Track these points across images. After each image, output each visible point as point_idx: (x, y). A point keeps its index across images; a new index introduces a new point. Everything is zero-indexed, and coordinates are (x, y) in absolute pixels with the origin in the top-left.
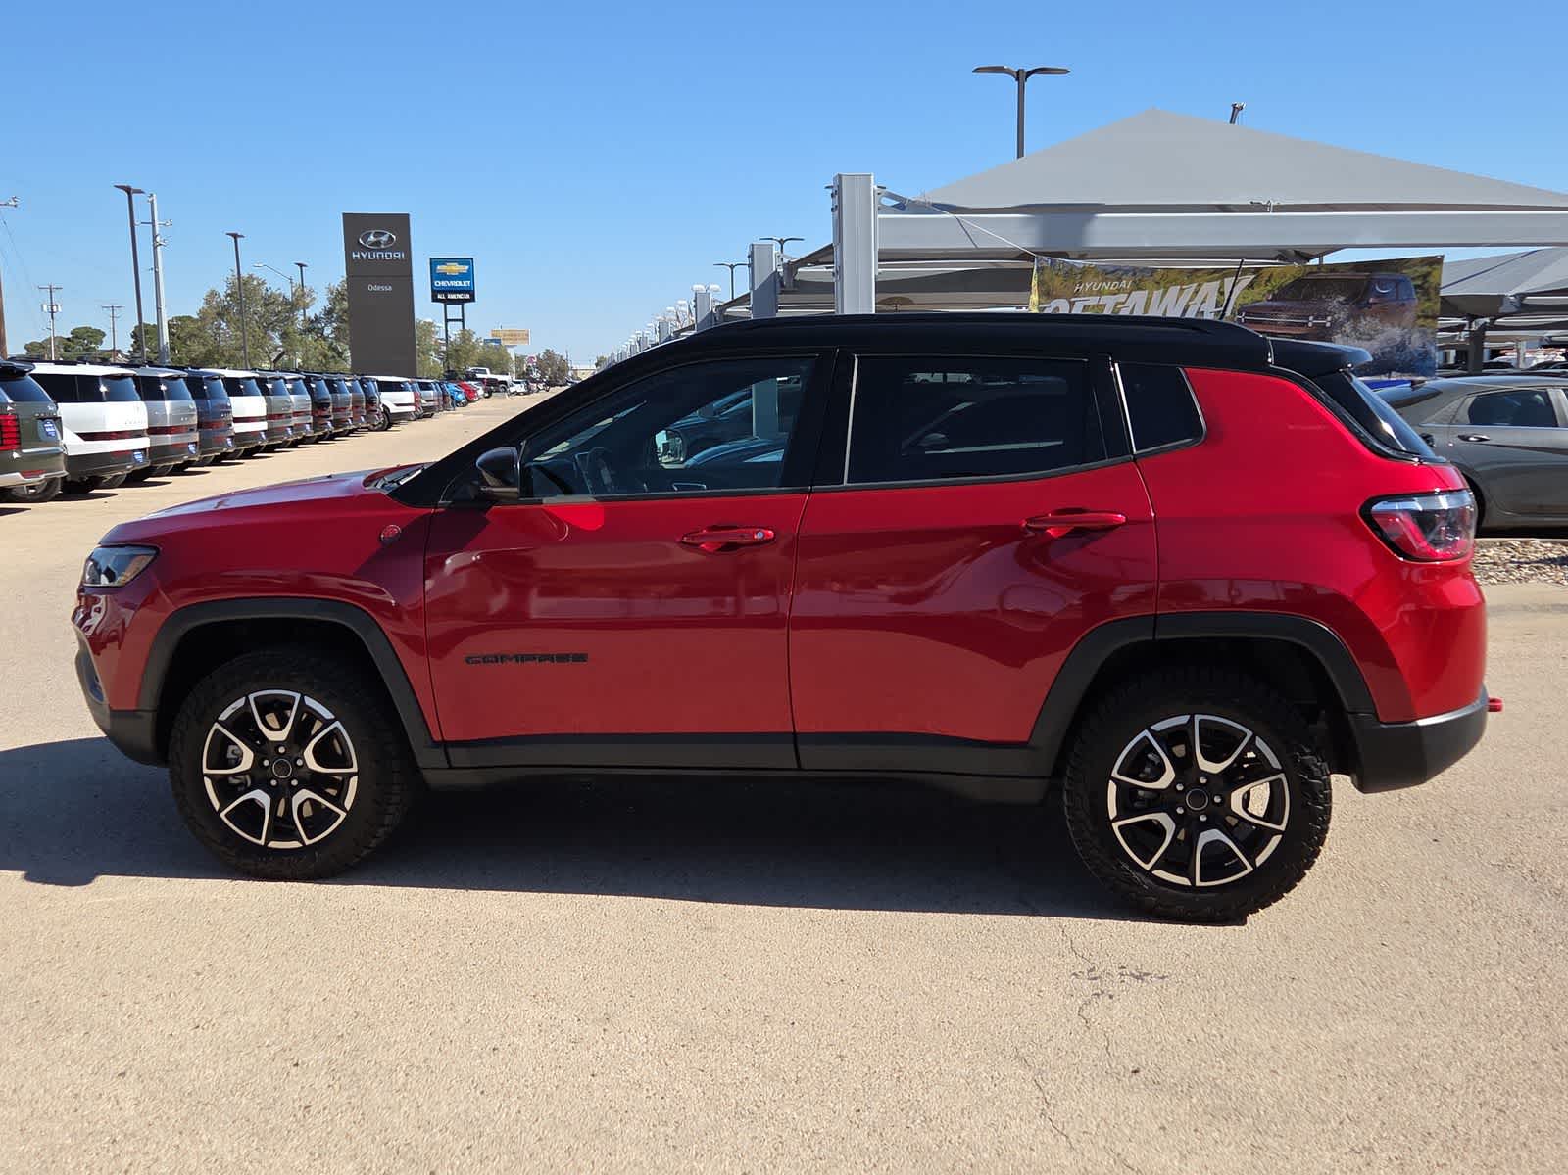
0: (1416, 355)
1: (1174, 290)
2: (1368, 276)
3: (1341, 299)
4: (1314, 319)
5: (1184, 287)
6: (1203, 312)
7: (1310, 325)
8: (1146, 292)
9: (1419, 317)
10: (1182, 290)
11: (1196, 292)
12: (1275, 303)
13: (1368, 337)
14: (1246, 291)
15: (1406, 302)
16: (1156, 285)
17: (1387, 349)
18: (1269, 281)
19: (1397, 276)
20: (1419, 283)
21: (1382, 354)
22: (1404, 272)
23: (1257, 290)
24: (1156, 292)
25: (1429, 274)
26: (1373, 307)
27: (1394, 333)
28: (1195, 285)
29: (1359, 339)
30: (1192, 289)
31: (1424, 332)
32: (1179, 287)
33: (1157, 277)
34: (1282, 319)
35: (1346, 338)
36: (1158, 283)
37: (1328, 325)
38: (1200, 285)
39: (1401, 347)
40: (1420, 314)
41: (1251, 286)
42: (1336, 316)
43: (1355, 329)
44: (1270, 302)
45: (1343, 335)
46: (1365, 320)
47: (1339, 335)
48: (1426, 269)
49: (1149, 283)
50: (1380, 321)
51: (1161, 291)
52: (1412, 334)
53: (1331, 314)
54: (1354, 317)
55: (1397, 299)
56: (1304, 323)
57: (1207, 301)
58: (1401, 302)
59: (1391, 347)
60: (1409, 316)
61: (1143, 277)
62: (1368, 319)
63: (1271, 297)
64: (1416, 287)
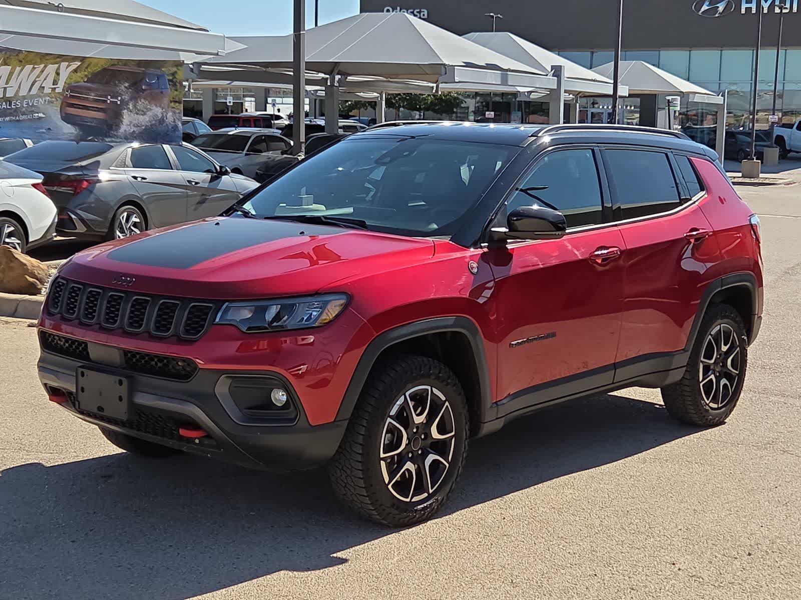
0: (170, 128)
1: (29, 67)
2: (144, 71)
3: (127, 85)
4: (111, 98)
5: (36, 66)
6: (44, 87)
7: (109, 102)
8: (11, 67)
9: (171, 102)
10: (34, 68)
11: (42, 71)
12: (89, 85)
13: (143, 113)
14: (73, 74)
15: (163, 90)
16: (18, 63)
17: (154, 122)
18: (87, 68)
19: (158, 72)
20: (171, 78)
21: (151, 125)
22: (163, 69)
23: (79, 74)
24: (17, 68)
25: (176, 72)
26: (146, 92)
27: (157, 111)
28: (43, 65)
29: (137, 114)
30: (40, 69)
31: (174, 112)
32: (32, 66)
33: (21, 56)
34: (92, 96)
35: (130, 113)
36: (21, 61)
37: (119, 103)
38: (45, 67)
39: (162, 121)
40: (172, 100)
41: (75, 71)
42: (123, 97)
43: (135, 106)
44: (86, 84)
45: (128, 110)
46: (141, 101)
47: (126, 111)
48: (175, 69)
49: (14, 61)
50: (149, 102)
51: (20, 68)
52: (167, 114)
53: (121, 95)
54: (134, 98)
55: (159, 88)
56: (105, 100)
57: (47, 79)
58: (161, 90)
59: (156, 121)
60: (166, 101)
61: (10, 56)
62: (142, 100)
63: (86, 80)
64: (169, 80)
